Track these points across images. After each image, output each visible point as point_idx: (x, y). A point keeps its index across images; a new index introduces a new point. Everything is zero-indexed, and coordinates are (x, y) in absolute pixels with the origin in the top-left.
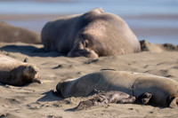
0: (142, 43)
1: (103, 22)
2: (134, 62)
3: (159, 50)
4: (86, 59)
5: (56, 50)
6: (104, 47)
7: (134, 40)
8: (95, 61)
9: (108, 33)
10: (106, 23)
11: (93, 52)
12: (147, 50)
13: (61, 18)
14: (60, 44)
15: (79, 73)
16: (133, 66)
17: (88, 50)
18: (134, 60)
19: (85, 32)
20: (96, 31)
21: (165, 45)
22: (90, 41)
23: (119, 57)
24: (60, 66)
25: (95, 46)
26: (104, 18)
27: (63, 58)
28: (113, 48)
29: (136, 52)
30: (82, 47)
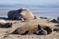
1: (25, 11)
3: (39, 19)
5: (12, 19)
6: (26, 18)
8: (24, 22)
10: (26, 11)
11: (23, 19)
12: (36, 19)
14: (13, 17)
17: (21, 18)
19: (20, 14)
20: (23, 13)
22: (22, 16)
23: (30, 20)
24: (15, 23)
25: (23, 18)
26: (25, 10)
27: (15, 21)
28: (28, 18)
29: (34, 19)
30: (20, 18)
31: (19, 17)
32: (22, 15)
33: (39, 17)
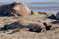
0: (32, 12)
1: (19, 5)
2: (29, 18)
3: (37, 14)
4: (14, 17)
5: (4, 14)
6: (20, 13)
7: (29, 11)
8: (16, 18)
9: (21, 9)
10: (20, 5)
11: (16, 15)
12: (33, 14)
13: (6, 4)
15: (11, 22)
16: (29, 19)
17: (14, 14)
18: (29, 17)
19: (13, 9)
20: (17, 8)
21: (39, 12)
23: (24, 16)
24: (5, 20)
25: (16, 13)
26: (19, 4)
27: (6, 17)
29: (30, 15)
31: (11, 13)
32: (15, 10)
33: (36, 12)
